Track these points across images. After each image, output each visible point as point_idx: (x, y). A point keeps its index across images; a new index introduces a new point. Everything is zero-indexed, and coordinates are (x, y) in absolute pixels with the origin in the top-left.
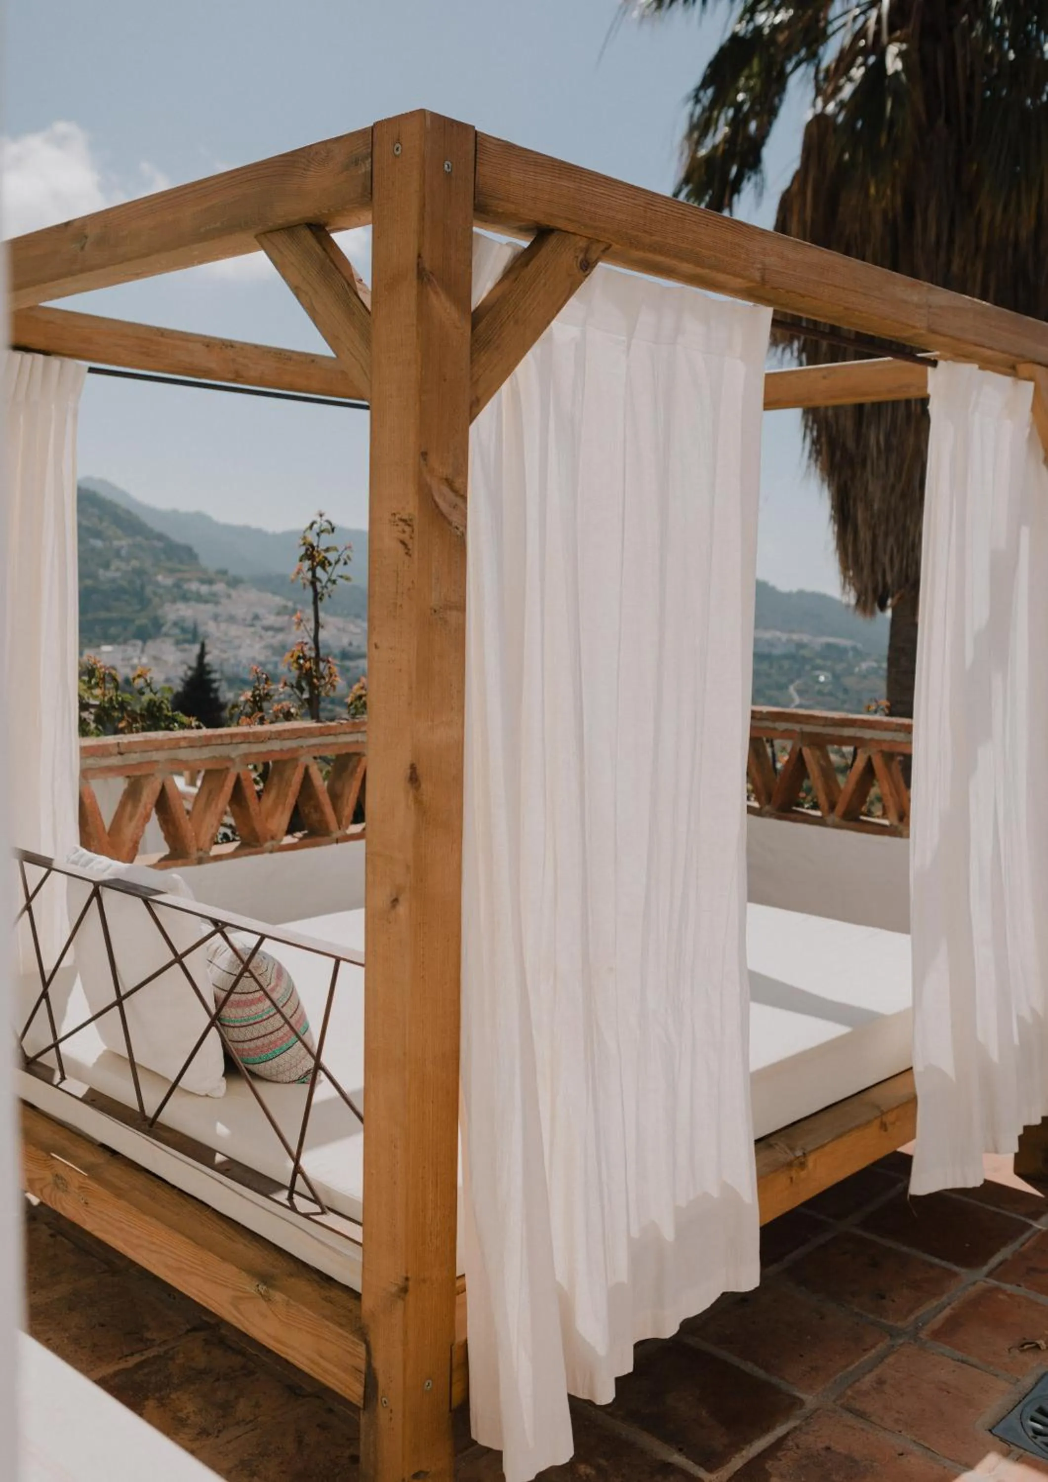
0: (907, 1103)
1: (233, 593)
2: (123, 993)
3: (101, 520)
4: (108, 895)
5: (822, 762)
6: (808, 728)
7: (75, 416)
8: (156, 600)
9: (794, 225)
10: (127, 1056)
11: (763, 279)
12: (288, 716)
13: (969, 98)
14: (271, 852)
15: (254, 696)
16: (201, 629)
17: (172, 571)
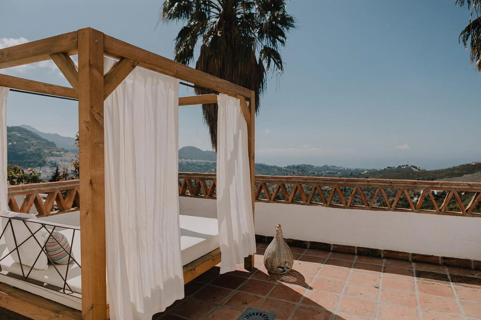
0: (218, 255)
1: (66, 154)
2: (18, 246)
3: (28, 136)
4: (13, 221)
5: (204, 184)
6: (201, 177)
7: (6, 101)
8: (44, 156)
9: (200, 68)
10: (19, 263)
11: (177, 73)
12: (73, 179)
13: (235, 44)
14: (68, 212)
15: (63, 174)
16: (57, 163)
17: (48, 149)
